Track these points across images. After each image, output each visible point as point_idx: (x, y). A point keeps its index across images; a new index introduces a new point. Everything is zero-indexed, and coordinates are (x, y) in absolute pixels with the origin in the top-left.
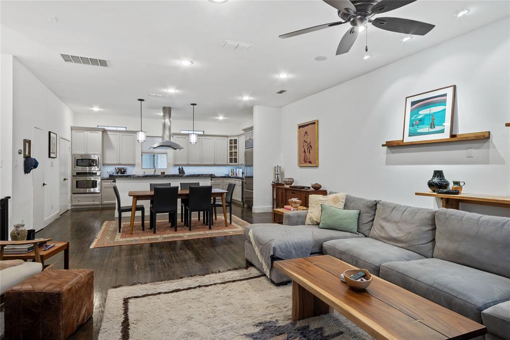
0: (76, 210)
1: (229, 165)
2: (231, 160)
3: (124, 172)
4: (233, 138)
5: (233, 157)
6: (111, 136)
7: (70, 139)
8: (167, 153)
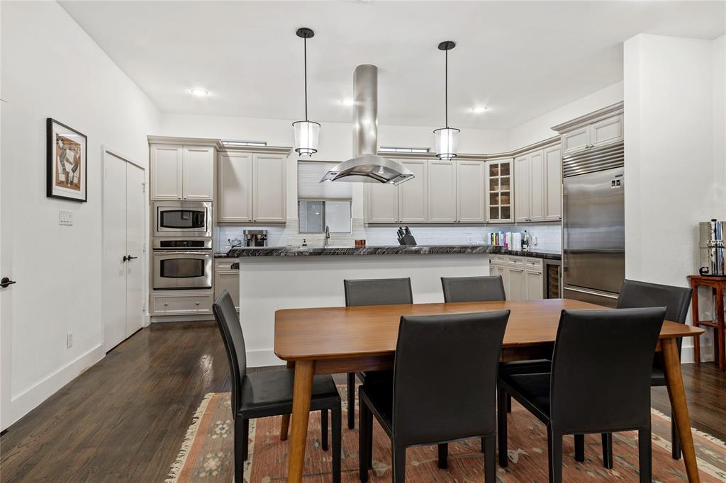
0: (160, 328)
1: (488, 223)
2: (494, 213)
3: (263, 239)
4: (499, 162)
5: (500, 205)
6: (236, 160)
7: (146, 165)
8: (350, 199)
